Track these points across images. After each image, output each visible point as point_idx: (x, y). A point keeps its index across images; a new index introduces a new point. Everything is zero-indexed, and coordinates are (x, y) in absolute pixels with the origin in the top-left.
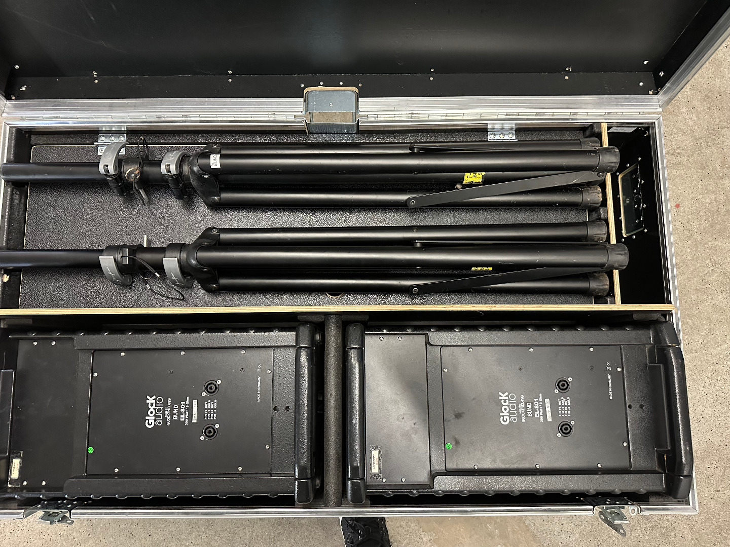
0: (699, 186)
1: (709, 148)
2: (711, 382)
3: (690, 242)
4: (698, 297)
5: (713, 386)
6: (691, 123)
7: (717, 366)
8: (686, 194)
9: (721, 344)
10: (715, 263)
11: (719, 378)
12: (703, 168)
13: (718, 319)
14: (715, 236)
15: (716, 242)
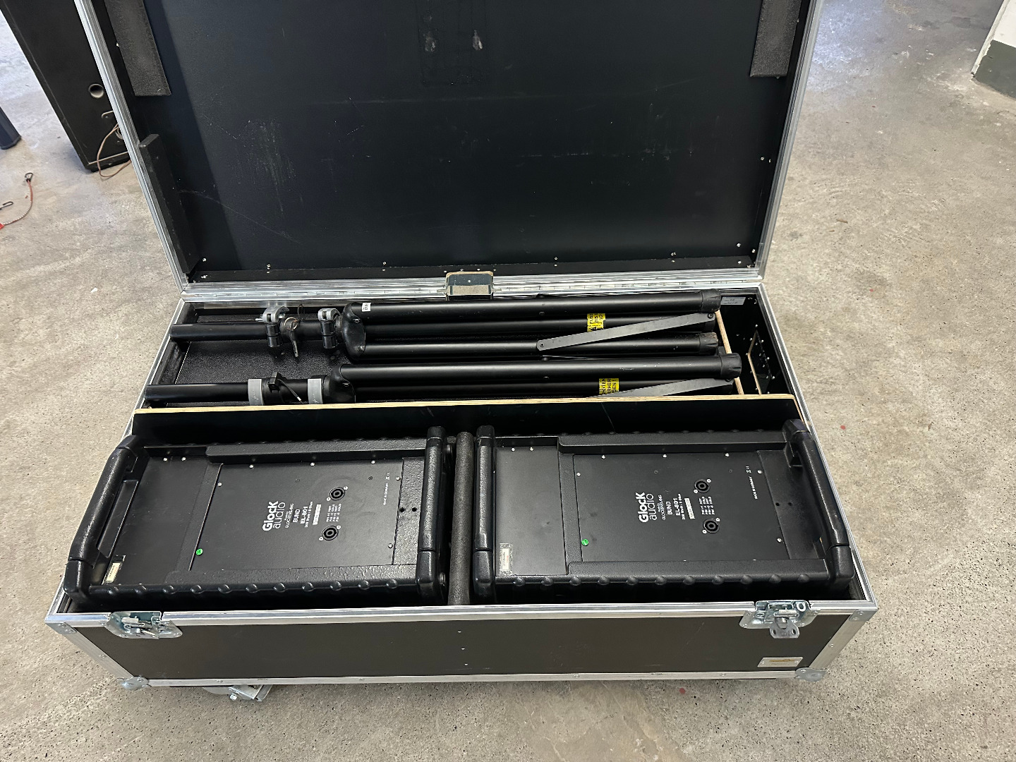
0: (862, 410)
1: (864, 378)
2: (933, 607)
3: (866, 460)
4: (891, 514)
5: (937, 612)
6: (838, 357)
7: (936, 589)
8: (849, 416)
9: (933, 564)
10: (900, 481)
11: (943, 603)
12: (862, 394)
13: (921, 538)
14: (893, 455)
15: (896, 461)
